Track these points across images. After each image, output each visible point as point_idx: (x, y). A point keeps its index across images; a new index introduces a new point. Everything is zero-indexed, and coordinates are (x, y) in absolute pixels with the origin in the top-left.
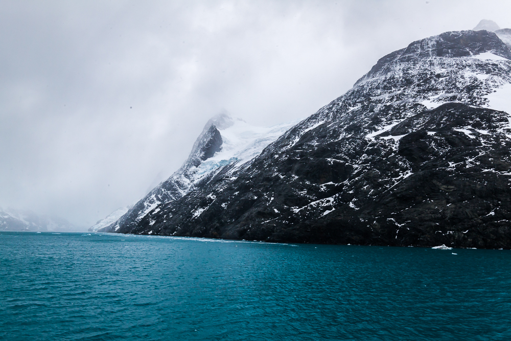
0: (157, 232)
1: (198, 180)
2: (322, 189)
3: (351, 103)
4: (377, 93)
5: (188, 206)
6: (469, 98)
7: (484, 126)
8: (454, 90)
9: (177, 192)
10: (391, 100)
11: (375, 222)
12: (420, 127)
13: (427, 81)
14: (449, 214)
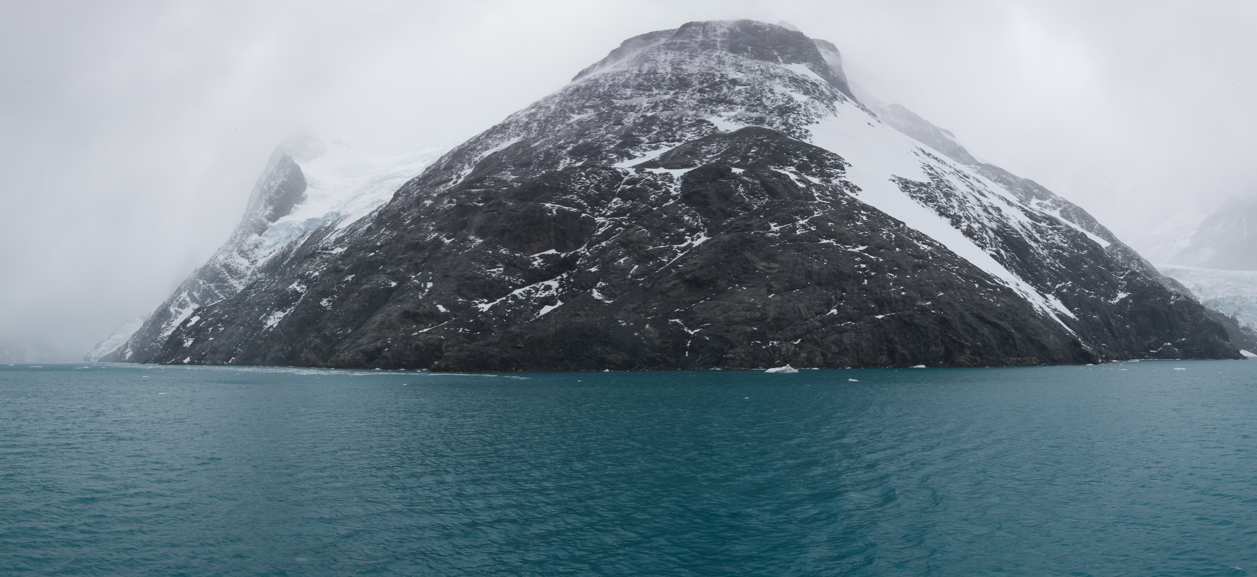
0: (198, 360)
1: (264, 259)
2: (535, 263)
3: (575, 107)
4: (625, 94)
5: (253, 308)
6: (784, 124)
7: (814, 170)
8: (759, 108)
9: (227, 284)
10: (654, 107)
11: (647, 326)
12: (714, 158)
13: (714, 86)
14: (772, 313)
